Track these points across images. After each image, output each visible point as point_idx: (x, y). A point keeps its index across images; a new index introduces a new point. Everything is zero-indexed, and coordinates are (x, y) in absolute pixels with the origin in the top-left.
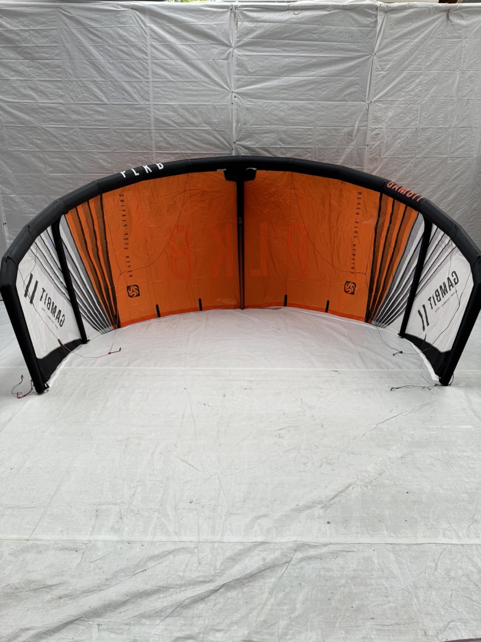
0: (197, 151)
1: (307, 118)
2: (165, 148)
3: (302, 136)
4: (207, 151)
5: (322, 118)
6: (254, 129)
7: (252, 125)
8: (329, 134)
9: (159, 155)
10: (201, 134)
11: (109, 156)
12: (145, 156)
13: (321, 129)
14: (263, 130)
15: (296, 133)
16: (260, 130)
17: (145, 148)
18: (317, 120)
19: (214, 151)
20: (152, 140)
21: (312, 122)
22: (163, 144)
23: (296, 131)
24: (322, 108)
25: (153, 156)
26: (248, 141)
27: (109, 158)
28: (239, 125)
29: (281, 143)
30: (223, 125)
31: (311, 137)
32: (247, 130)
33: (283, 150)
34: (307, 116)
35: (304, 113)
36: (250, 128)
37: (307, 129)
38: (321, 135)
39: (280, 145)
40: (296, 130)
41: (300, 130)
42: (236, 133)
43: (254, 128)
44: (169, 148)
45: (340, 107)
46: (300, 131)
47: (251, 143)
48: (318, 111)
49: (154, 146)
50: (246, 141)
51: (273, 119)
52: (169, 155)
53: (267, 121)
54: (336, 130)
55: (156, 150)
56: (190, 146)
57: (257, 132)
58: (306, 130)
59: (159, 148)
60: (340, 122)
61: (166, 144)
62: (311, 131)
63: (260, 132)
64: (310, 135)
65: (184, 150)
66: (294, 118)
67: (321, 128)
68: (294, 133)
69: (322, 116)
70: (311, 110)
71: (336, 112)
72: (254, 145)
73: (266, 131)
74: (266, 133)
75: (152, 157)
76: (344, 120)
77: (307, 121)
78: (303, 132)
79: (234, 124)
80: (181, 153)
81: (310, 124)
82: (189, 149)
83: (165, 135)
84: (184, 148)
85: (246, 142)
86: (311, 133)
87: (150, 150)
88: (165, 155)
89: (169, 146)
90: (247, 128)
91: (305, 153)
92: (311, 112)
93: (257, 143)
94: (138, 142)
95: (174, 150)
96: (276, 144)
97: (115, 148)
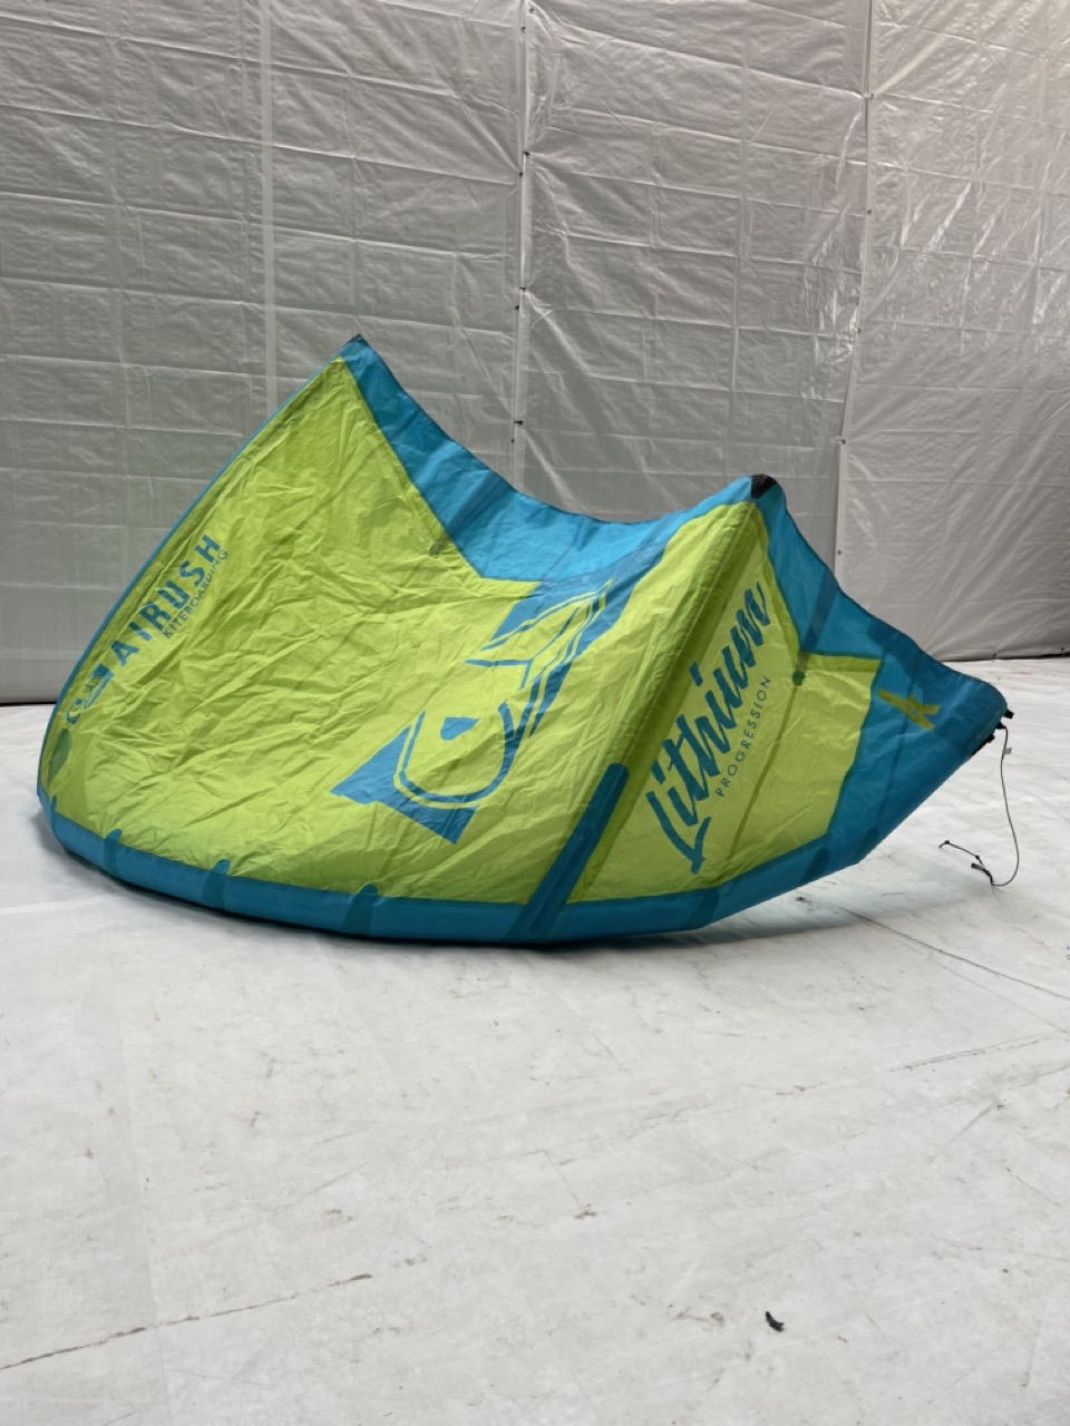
0: (409, 162)
1: (726, 112)
2: (306, 136)
3: (713, 162)
4: (442, 167)
5: (761, 117)
6: (584, 119)
7: (579, 105)
8: (780, 166)
9: (281, 157)
10: (425, 109)
11: (95, 134)
12: (233, 154)
13: (760, 149)
14: (609, 126)
15: (698, 150)
16: (602, 126)
17: (235, 125)
18: (752, 124)
19: (465, 171)
20: (259, 101)
21: (736, 125)
22: (299, 123)
23: (699, 146)
24: (762, 92)
25: (263, 156)
26: (566, 155)
27: (97, 145)
28: (543, 98)
29: (658, 175)
30: (496, 91)
31: (732, 167)
32: (567, 121)
33: (664, 196)
34: (726, 107)
35: (717, 96)
36: (575, 114)
37: (725, 143)
38: (761, 166)
39: (654, 179)
40: (699, 141)
41: (708, 142)
42: (532, 122)
43: (585, 115)
44: (316, 139)
45: (805, 97)
46: (707, 146)
47: (575, 161)
48: (753, 98)
49: (266, 121)
50: (560, 152)
51: (636, 99)
52: (318, 164)
53: (620, 101)
54: (796, 158)
55: (274, 139)
56: (388, 144)
57: (593, 129)
58: (723, 146)
59: (284, 133)
60: (805, 137)
61: (307, 123)
62: (736, 152)
63: (601, 131)
64: (732, 161)
65: (368, 152)
66: (692, 104)
67: (760, 146)
68: (691, 148)
69: (762, 112)
70: (736, 90)
71: (795, 108)
72: (584, 169)
73: (619, 132)
74: (618, 137)
75: (259, 161)
76: (815, 134)
77: (725, 119)
78: (714, 149)
79: (530, 94)
80: (358, 162)
81: (733, 131)
82: (386, 153)
83: (306, 93)
84: (370, 146)
85: (561, 157)
86: (734, 157)
87: (252, 135)
88: (306, 162)
89: (318, 132)
90: (567, 112)
91: (720, 212)
92: (735, 97)
93: (593, 163)
94: (209, 101)
95: (336, 149)
96: (644, 175)
97: (120, 109)
